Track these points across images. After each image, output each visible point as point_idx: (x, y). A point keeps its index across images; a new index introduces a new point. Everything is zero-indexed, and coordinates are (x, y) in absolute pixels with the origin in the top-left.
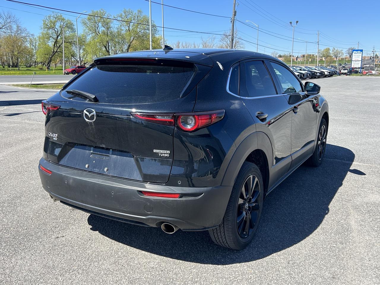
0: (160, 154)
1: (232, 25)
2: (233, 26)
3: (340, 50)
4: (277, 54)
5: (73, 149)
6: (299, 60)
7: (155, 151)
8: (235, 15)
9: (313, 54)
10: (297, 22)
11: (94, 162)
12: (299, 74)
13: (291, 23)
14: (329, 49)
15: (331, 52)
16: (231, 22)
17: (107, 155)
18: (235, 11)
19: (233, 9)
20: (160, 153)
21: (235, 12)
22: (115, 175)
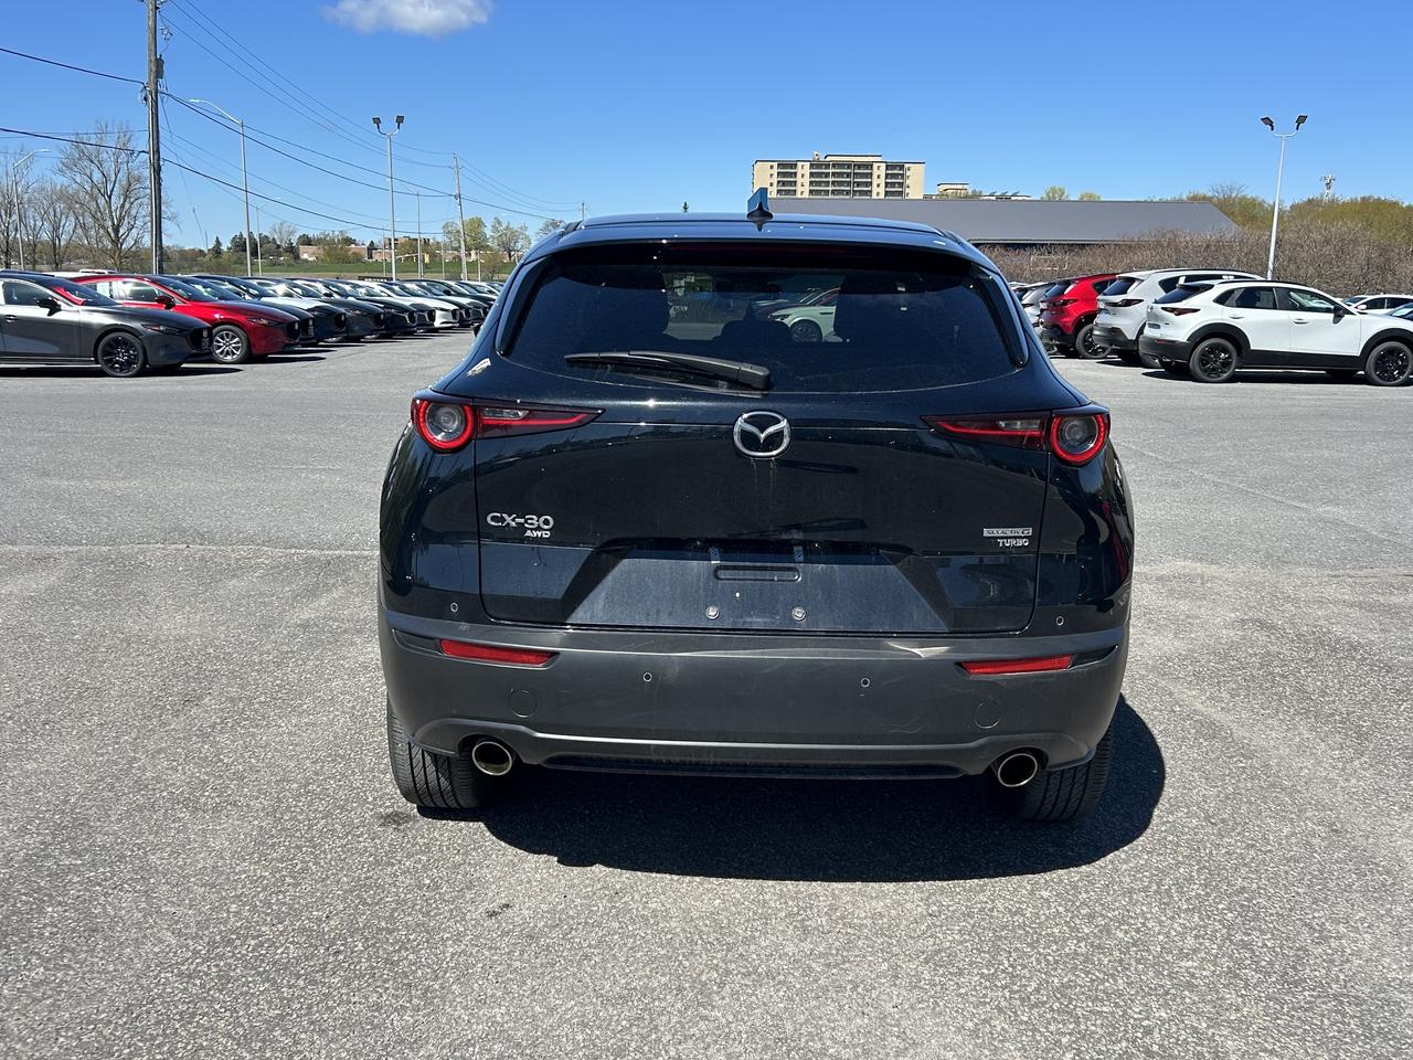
0: (1001, 541)
1: (147, 111)
2: (155, 116)
3: (515, 226)
4: (292, 233)
5: (626, 561)
6: (377, 257)
7: (986, 532)
8: (159, 73)
9: (426, 237)
10: (400, 120)
11: (738, 595)
12: (456, 307)
13: (377, 121)
14: (480, 223)
15: (488, 232)
16: (146, 99)
17: (787, 565)
18: (156, 59)
19: (149, 50)
20: (1002, 538)
21: (159, 63)
22: (842, 628)
